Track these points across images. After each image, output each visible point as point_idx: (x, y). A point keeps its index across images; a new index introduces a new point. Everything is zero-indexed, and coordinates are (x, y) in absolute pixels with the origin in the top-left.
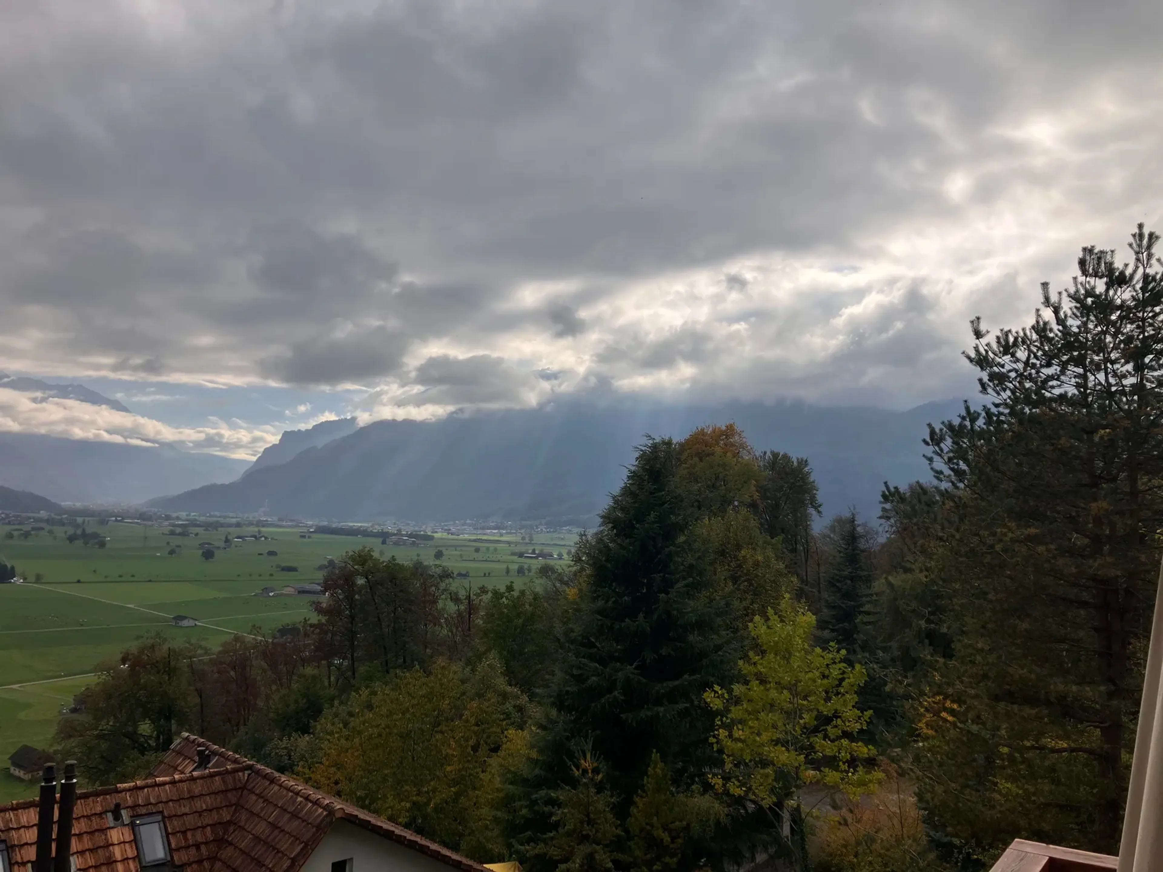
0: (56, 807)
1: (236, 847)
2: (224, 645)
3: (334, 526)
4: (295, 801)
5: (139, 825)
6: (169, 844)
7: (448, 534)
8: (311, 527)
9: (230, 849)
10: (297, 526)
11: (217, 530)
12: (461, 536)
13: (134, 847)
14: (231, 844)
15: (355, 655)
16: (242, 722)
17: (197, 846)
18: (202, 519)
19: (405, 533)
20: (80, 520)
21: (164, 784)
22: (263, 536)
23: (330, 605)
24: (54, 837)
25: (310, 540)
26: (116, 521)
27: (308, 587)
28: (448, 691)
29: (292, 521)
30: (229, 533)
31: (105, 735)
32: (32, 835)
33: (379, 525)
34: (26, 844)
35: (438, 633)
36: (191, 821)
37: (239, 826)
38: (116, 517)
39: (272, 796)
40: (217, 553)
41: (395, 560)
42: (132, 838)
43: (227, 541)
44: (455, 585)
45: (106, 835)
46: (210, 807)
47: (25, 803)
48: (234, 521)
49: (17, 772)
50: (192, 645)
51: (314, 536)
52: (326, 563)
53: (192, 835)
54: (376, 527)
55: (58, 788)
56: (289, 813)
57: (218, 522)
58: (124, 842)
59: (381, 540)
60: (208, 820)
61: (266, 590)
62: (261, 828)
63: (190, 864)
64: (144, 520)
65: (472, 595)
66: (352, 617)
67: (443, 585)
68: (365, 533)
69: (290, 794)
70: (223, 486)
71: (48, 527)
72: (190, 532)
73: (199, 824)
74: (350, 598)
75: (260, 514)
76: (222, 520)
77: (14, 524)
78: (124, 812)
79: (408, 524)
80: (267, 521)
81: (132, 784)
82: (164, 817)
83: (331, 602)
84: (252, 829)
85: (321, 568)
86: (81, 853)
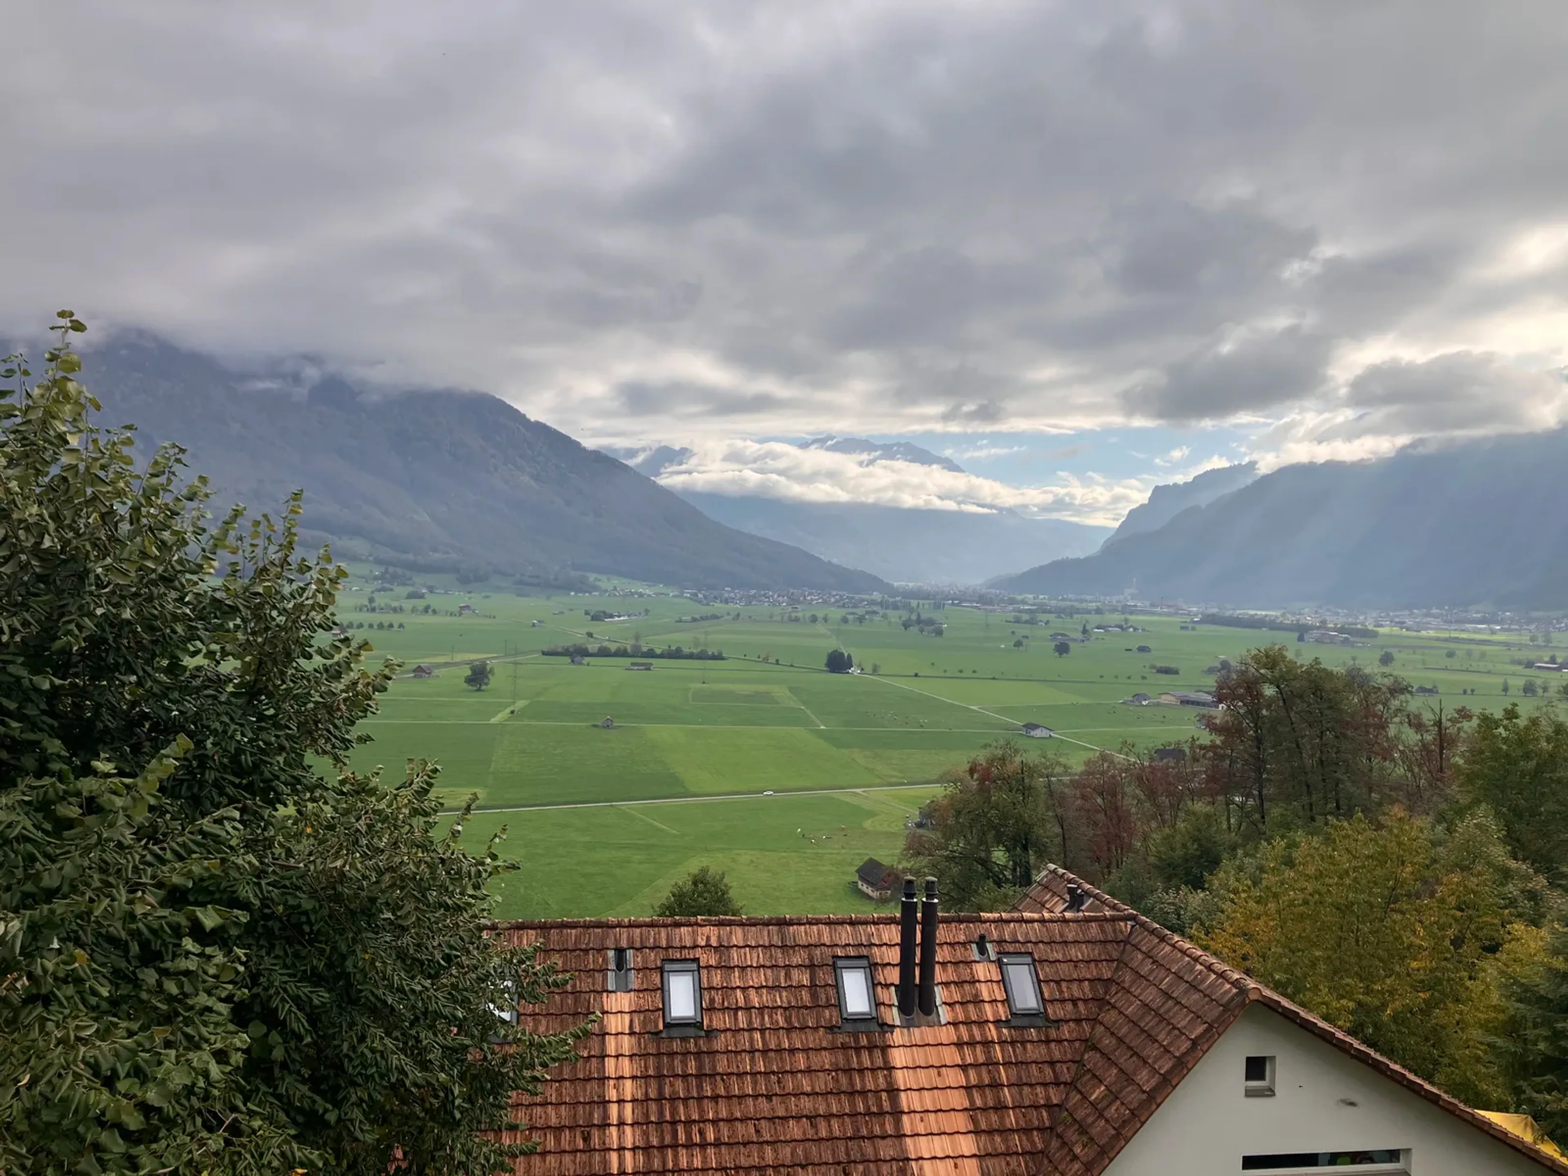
0: (918, 928)
1: (1121, 1013)
2: (1088, 763)
3: (1228, 613)
4: (1192, 970)
5: (1007, 964)
6: (1042, 993)
7: (1402, 628)
8: (1196, 615)
9: (1113, 1013)
10: (1176, 614)
11: (1071, 617)
12: (1424, 633)
13: (1002, 988)
14: (1114, 1007)
15: (1265, 792)
16: (1114, 861)
17: (1074, 1002)
18: (1053, 603)
19: (1331, 625)
20: (916, 603)
21: (1032, 921)
22: (1131, 626)
23: (1227, 722)
24: (917, 961)
25: (1194, 633)
26: (953, 604)
27: (1193, 696)
28: (1411, 854)
29: (1169, 607)
30: (1087, 622)
31: (955, 857)
32: (894, 955)
33: (1294, 614)
34: (889, 964)
35: (1389, 771)
36: (1065, 970)
37: (1124, 988)
38: (952, 599)
39: (1164, 958)
40: (1073, 645)
41: (1320, 663)
42: (1000, 978)
43: (1085, 631)
44: (1414, 704)
45: (972, 970)
46: (1086, 958)
47: (887, 919)
48: (1093, 605)
49: (865, 888)
50: (1048, 760)
51: (1198, 626)
52: (1217, 664)
53: (1068, 988)
54: (1289, 616)
55: (920, 906)
56: (1187, 982)
57: (1071, 607)
58: (991, 981)
59: (1297, 635)
60: (1087, 972)
61: (1139, 697)
62: (1150, 995)
63: (1067, 1021)
64: (986, 604)
65: (1444, 720)
66: (1259, 741)
67: (1395, 703)
68: (1274, 626)
69: (1187, 959)
70: (1077, 561)
71: (881, 611)
72: (1039, 619)
73: (1075, 976)
74: (1254, 713)
75: (1128, 596)
76: (1076, 605)
77: (848, 607)
78: (989, 946)
79: (1338, 614)
80: (1135, 606)
81: (997, 915)
82: (1034, 960)
83: (1228, 718)
84: (1140, 994)
85: (1211, 671)
86: (946, 984)
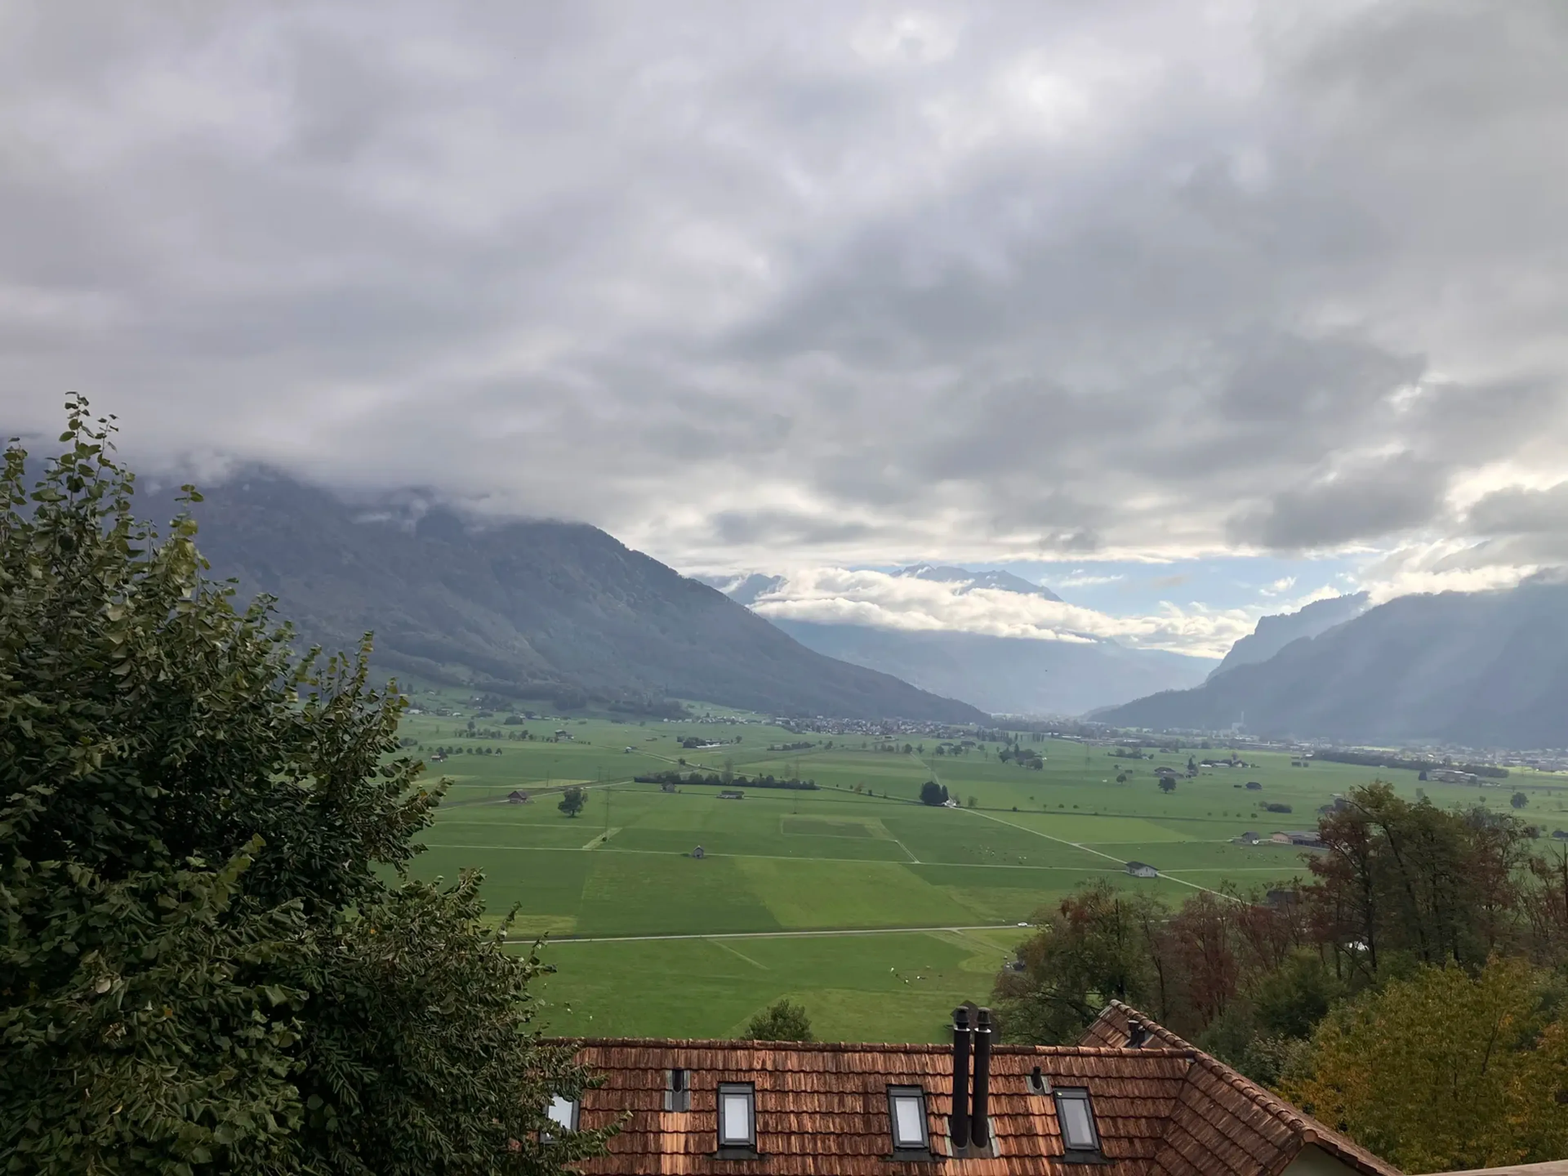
0: (972, 1059)
1: (1177, 1153)
3: (1342, 749)
4: (1250, 1109)
5: (1062, 1098)
6: (1097, 1130)
7: (1533, 768)
8: (1308, 751)
9: (1170, 1152)
10: (1287, 749)
11: (1177, 752)
13: (1057, 1122)
14: (1171, 1147)
16: (1216, 1008)
17: (1131, 1139)
18: (1158, 736)
19: (1456, 764)
20: (1012, 734)
21: (1089, 1055)
22: (1240, 762)
23: (1331, 863)
24: (970, 1092)
25: (1306, 769)
26: (1052, 736)
27: (1306, 835)
28: (1507, 1003)
29: (1279, 742)
30: (1194, 756)
31: (1047, 999)
32: (947, 1086)
33: (1414, 751)
34: (942, 1094)
36: (1121, 1107)
37: (1182, 1127)
38: (1052, 731)
39: (1221, 1097)
40: (1178, 781)
42: (1054, 1111)
43: (1191, 766)
44: (1536, 848)
45: (1026, 1102)
46: (1143, 1095)
47: (941, 1049)
48: (1199, 739)
51: (1310, 762)
52: (1332, 803)
53: (1124, 1125)
54: (1409, 753)
56: (1242, 1122)
57: (1177, 741)
58: (1045, 1115)
60: (1144, 1109)
61: (1248, 836)
62: (1207, 1135)
63: (1123, 1160)
64: (1085, 736)
66: (1366, 882)
67: (1515, 847)
68: (1392, 763)
70: (1181, 693)
71: (979, 743)
72: (1143, 753)
73: (1132, 1113)
74: (1360, 854)
75: (1234, 730)
76: (1182, 739)
77: (944, 738)
78: (1044, 1079)
79: (1463, 752)
80: (1244, 741)
81: (1054, 1048)
82: (1090, 1095)
83: (1333, 859)
84: (1197, 1134)
85: (1324, 809)
86: (1000, 1116)
